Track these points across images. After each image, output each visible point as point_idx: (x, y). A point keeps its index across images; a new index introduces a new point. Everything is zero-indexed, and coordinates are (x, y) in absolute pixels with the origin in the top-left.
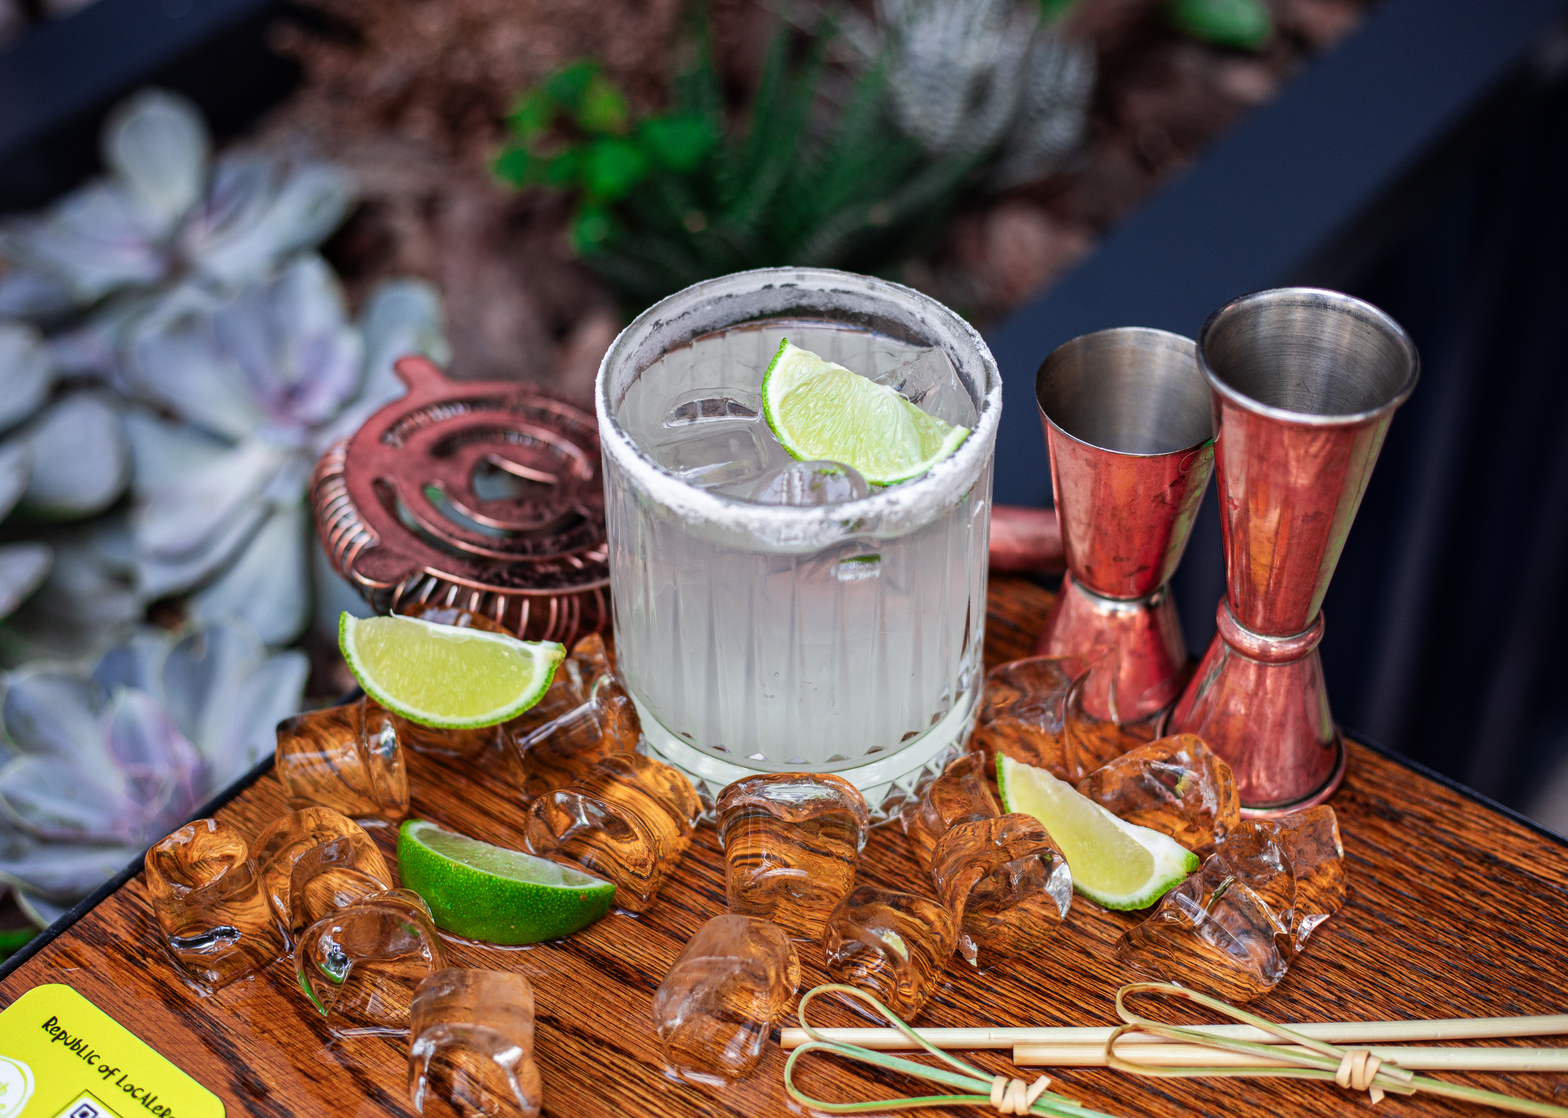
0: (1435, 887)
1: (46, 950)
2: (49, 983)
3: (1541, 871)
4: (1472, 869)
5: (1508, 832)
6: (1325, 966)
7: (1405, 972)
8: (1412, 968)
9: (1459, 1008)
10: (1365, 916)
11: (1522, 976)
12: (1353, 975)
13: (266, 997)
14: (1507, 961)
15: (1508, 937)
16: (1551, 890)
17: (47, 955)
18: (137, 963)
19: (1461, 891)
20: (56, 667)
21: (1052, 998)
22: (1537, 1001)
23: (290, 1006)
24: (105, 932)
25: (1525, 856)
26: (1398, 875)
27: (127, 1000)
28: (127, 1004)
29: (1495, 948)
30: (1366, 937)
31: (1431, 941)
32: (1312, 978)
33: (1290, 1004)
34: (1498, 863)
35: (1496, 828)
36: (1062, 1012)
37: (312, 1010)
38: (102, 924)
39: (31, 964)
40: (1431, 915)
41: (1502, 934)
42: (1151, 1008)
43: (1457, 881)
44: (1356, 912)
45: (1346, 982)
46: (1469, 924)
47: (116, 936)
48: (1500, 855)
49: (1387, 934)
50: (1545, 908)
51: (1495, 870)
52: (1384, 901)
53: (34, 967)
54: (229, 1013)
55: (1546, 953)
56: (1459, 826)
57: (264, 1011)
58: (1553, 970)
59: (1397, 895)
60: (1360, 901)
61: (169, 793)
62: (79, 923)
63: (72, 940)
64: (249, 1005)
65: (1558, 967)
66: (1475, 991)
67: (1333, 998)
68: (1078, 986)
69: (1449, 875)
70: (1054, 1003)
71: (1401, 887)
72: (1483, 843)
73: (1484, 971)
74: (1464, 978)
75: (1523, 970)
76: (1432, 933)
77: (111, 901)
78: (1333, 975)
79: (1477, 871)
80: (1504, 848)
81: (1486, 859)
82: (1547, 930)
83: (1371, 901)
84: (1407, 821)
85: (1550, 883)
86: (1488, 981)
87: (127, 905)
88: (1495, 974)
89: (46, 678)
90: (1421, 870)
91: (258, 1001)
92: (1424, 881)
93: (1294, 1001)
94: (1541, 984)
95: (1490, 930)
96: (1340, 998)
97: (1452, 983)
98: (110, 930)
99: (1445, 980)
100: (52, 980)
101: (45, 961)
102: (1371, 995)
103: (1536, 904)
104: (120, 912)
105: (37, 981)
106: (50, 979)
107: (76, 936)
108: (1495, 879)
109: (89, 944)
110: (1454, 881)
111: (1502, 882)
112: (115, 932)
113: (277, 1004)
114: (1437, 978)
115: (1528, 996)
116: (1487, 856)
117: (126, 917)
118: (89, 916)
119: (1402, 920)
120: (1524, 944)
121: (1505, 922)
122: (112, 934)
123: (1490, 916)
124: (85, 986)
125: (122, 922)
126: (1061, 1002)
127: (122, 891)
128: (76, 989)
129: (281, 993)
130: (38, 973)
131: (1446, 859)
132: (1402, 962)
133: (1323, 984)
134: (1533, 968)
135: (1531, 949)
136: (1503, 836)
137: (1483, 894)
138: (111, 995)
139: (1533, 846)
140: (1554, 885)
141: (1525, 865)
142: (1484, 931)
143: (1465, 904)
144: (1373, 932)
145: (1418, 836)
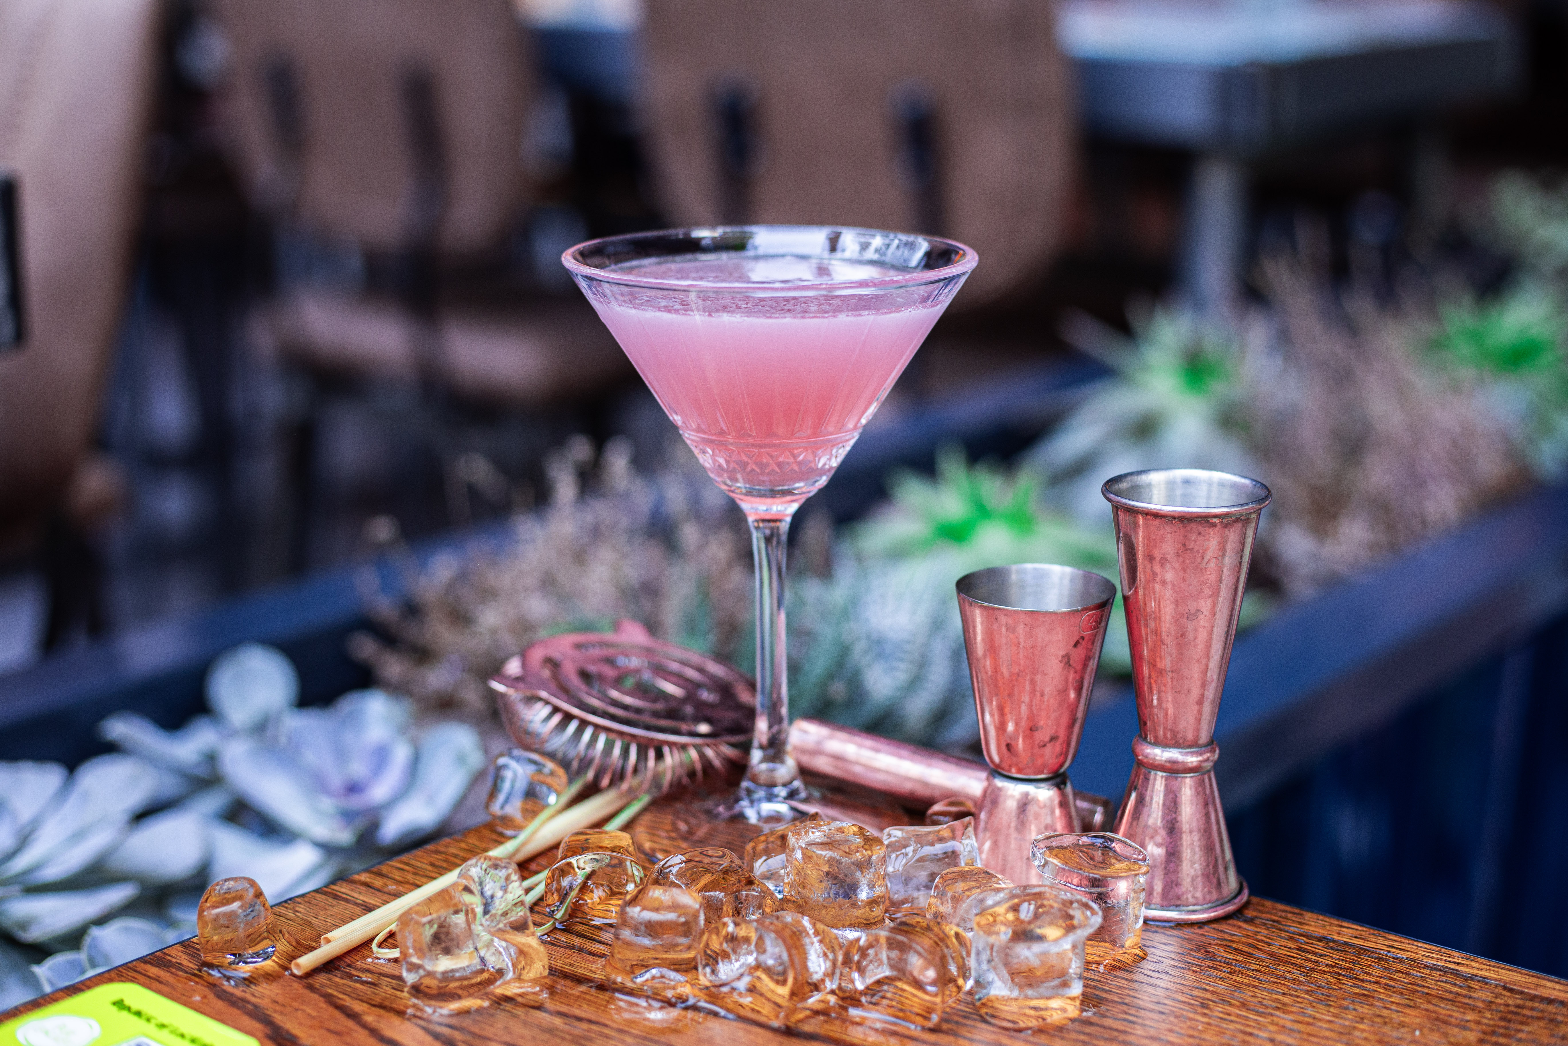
0: (1281, 951)
3: (1369, 945)
4: (1312, 944)
5: (1341, 926)
6: (1189, 988)
7: (1256, 991)
8: (1264, 990)
9: (1303, 1008)
10: (1223, 965)
11: (1355, 994)
12: (1214, 993)
14: (1343, 986)
15: (1344, 976)
16: (1379, 953)
19: (1303, 954)
22: (1371, 1006)
24: (170, 961)
25: (1356, 937)
28: (184, 995)
29: (1333, 981)
30: (1223, 975)
31: (1279, 977)
32: (1180, 994)
34: (1333, 941)
35: (1332, 925)
38: (169, 958)
39: (106, 975)
40: (1279, 965)
41: (1338, 974)
43: (1300, 949)
44: (1218, 963)
45: (1208, 996)
46: (1313, 970)
47: (179, 964)
48: (1336, 937)
50: (1373, 962)
51: (1332, 945)
53: (108, 978)
55: (1376, 983)
56: (1301, 923)
57: (299, 1001)
58: (1382, 991)
59: (1250, 956)
60: (1219, 959)
62: (150, 957)
65: (1386, 989)
66: (1317, 1001)
67: (1197, 1003)
69: (1293, 946)
71: (1253, 952)
72: (1321, 932)
73: (1324, 991)
74: (1307, 994)
75: (1356, 990)
76: (1279, 974)
78: (1197, 993)
79: (1317, 945)
80: (1339, 934)
82: (1377, 972)
83: (1228, 958)
84: (1255, 920)
85: (1378, 951)
86: (1328, 996)
88: (1333, 993)
90: (1270, 944)
92: (1273, 949)
94: (1373, 997)
95: (1329, 972)
96: (1202, 1003)
97: (1297, 996)
98: (174, 960)
99: (1291, 995)
102: (1228, 1002)
103: (1367, 960)
108: (1331, 949)
110: (1298, 950)
111: (1338, 950)
112: (178, 961)
113: (310, 998)
114: (1284, 994)
116: (1325, 938)
117: (189, 955)
118: (158, 953)
119: (1255, 967)
120: (1356, 978)
121: (1341, 968)
122: (176, 962)
123: (1327, 965)
125: (185, 955)
127: (187, 942)
128: (142, 988)
129: (314, 992)
131: (1291, 939)
132: (1255, 987)
133: (1187, 996)
134: (1365, 990)
135: (1363, 981)
136: (1338, 928)
137: (1322, 956)
139: (1363, 933)
140: (1382, 952)
141: (1357, 942)
142: (1323, 973)
143: (1308, 960)
144: (1230, 973)
145: (1267, 929)
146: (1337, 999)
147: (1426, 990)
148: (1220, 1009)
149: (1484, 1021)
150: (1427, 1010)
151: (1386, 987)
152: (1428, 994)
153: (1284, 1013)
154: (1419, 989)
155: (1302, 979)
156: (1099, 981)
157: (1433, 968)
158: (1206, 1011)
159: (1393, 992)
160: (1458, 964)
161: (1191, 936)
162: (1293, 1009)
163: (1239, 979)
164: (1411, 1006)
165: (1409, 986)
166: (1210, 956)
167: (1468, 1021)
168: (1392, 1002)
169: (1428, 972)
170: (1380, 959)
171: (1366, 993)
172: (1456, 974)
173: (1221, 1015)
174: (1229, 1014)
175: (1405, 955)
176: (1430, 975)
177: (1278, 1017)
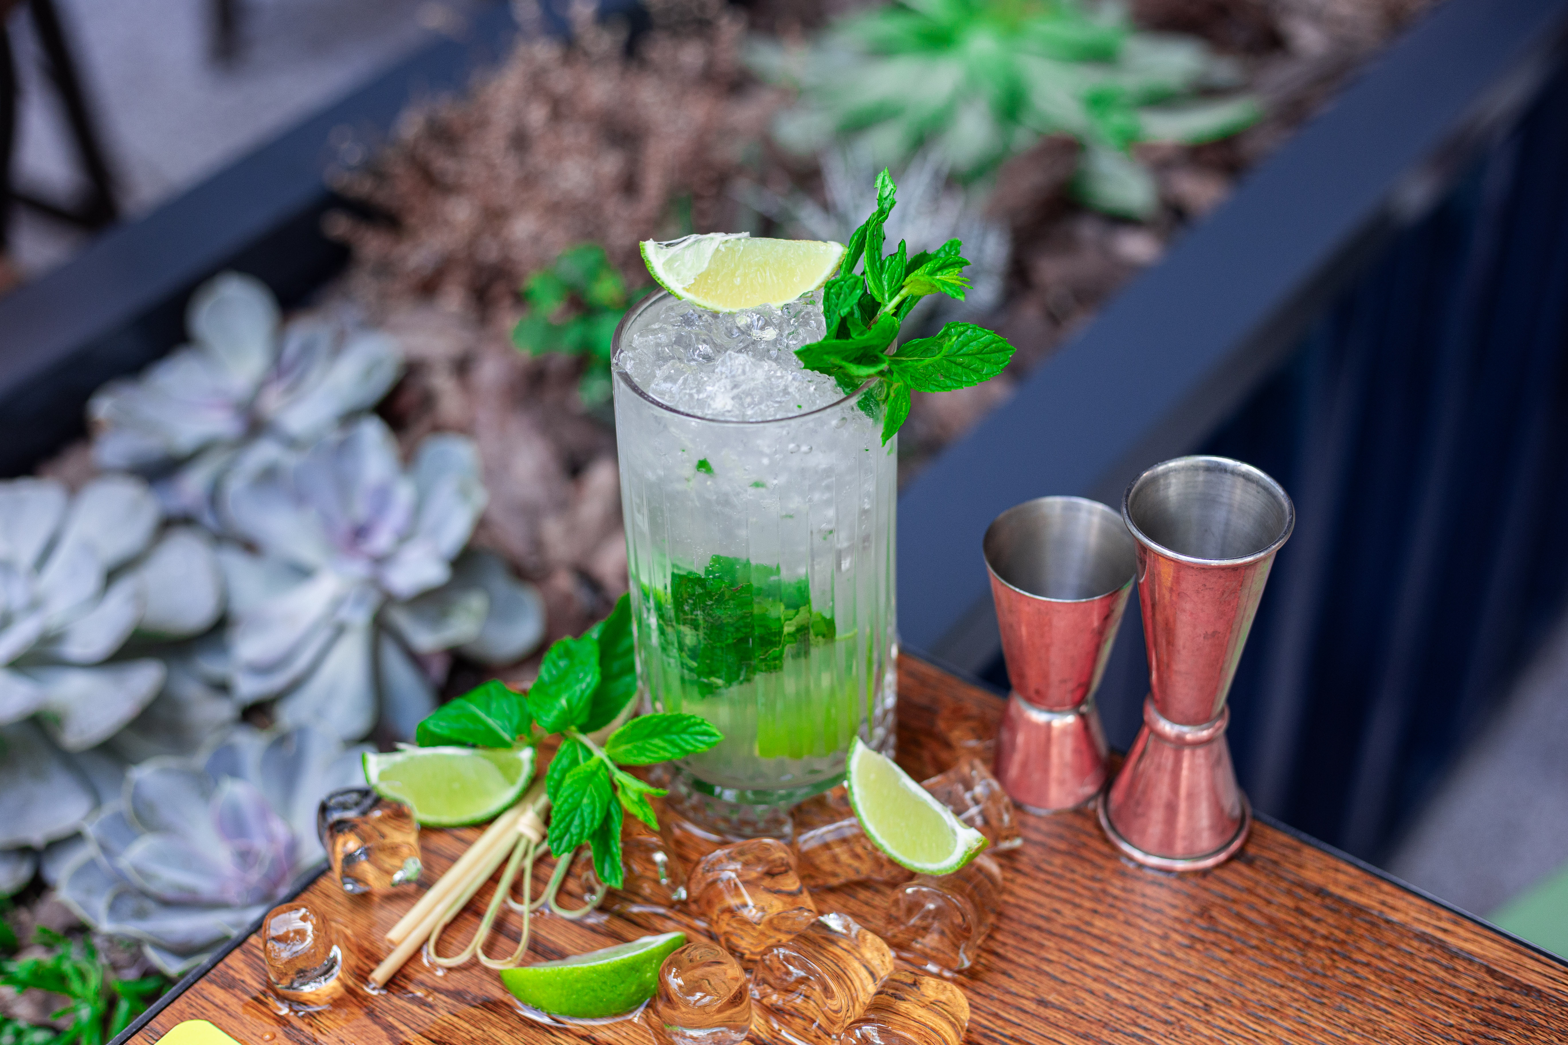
0: (1280, 915)
1: (188, 993)
2: (192, 1019)
3: (1363, 900)
4: (1310, 900)
5: (1337, 870)
6: (1194, 979)
7: (1256, 982)
8: (1263, 980)
9: (1299, 1010)
10: (1225, 939)
11: (1349, 984)
12: (1216, 986)
13: (364, 1026)
14: (1337, 972)
15: (1338, 953)
16: (1371, 914)
17: (188, 998)
18: (261, 1002)
19: (1301, 917)
20: (172, 762)
21: (983, 1011)
22: (1361, 1002)
23: (384, 1033)
24: (234, 978)
25: (1352, 888)
26: (1252, 907)
27: (255, 1031)
28: (255, 1035)
29: (1328, 962)
30: (1226, 956)
31: (1277, 958)
32: (1185, 990)
33: (1167, 1011)
34: (1330, 895)
35: (1328, 867)
36: (990, 1021)
37: (401, 1036)
38: (231, 972)
39: (177, 1004)
40: (1277, 938)
41: (1333, 951)
42: (1059, 1016)
43: (1298, 910)
44: (1220, 937)
45: (1211, 992)
46: (1308, 944)
47: (243, 981)
48: (1333, 889)
49: (1242, 953)
50: (1367, 930)
51: (1328, 901)
52: (1241, 927)
53: (179, 1007)
54: (336, 1039)
55: (1367, 965)
56: (1299, 867)
57: (364, 1038)
58: (1372, 978)
59: (1250, 923)
60: (1221, 928)
61: (267, 863)
62: (213, 971)
63: (208, 985)
64: (352, 1033)
65: (1377, 976)
66: (1312, 997)
67: (1201, 1004)
68: (1002, 1001)
69: (1292, 905)
70: (983, 1014)
71: (1253, 916)
72: (1318, 879)
73: (1319, 980)
74: (1303, 985)
75: (1349, 979)
76: (1277, 951)
77: (237, 953)
78: (1201, 987)
79: (1314, 901)
80: (1336, 882)
81: (1320, 892)
82: (1368, 947)
83: (1229, 928)
84: (1259, 863)
85: (1371, 910)
86: (1323, 988)
87: (252, 957)
88: (1328, 983)
89: (165, 771)
90: (1269, 902)
91: (359, 1030)
92: (1271, 911)
93: (1170, 1008)
94: (1363, 989)
95: (1324, 948)
96: (1206, 1005)
97: (1294, 990)
98: (237, 976)
99: (1288, 988)
100: (194, 1017)
101: (187, 1003)
102: (1230, 1001)
103: (1360, 926)
104: (244, 962)
105: (181, 1018)
106: (192, 1017)
107: (212, 982)
108: (1327, 908)
109: (222, 987)
110: (1296, 910)
111: (1333, 910)
112: (242, 978)
113: (374, 1031)
114: (1282, 987)
115: (1354, 999)
116: (1322, 889)
117: (249, 965)
118: (221, 966)
119: (1254, 942)
120: (1350, 958)
121: (1335, 941)
122: (239, 980)
123: (1323, 937)
124: (220, 1021)
125: (248, 970)
126: (989, 1014)
127: (245, 946)
128: (214, 1024)
129: (376, 1023)
130: (182, 1012)
131: (1289, 893)
132: (1255, 975)
133: (1192, 993)
134: (1358, 978)
135: (1356, 962)
136: (1336, 873)
138: (241, 1028)
139: (1358, 880)
140: (1374, 912)
141: (1352, 896)
142: (1319, 949)
143: (1304, 928)
144: (1232, 952)
145: (1267, 875)
146: (1331, 993)
147: (1414, 977)
148: (1222, 1014)
149: (1467, 1026)
150: (1413, 1009)
151: (1379, 972)
152: (1415, 982)
153: (1281, 1018)
154: (1408, 974)
155: (1299, 960)
156: (1109, 971)
157: (1422, 937)
158: (1209, 1018)
159: (1384, 980)
160: (1445, 931)
161: (1194, 891)
162: (1290, 1012)
163: (1239, 964)
164: (1399, 1004)
165: (1399, 969)
166: (1213, 925)
167: (1451, 1026)
168: (1383, 997)
169: (1416, 944)
170: (1373, 924)
171: (1357, 982)
172: (1443, 946)
173: (1223, 1024)
174: (1230, 1023)
175: (1395, 917)
176: (1418, 950)
177: (1277, 1025)
